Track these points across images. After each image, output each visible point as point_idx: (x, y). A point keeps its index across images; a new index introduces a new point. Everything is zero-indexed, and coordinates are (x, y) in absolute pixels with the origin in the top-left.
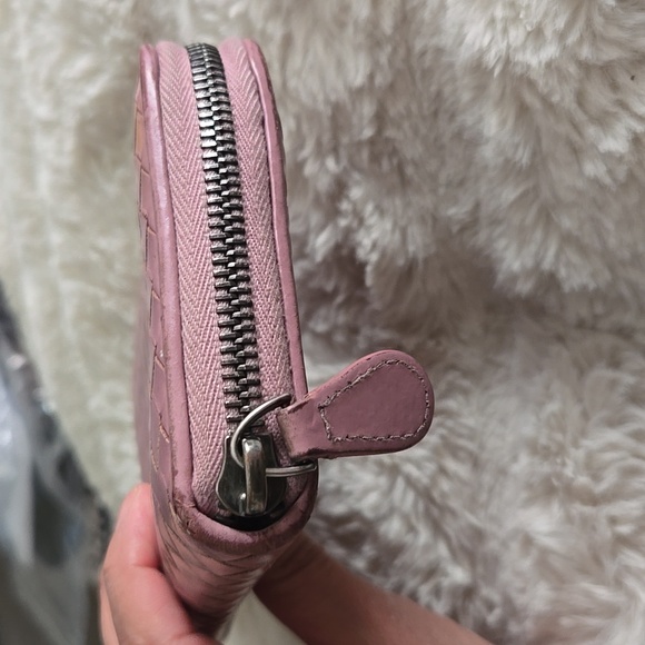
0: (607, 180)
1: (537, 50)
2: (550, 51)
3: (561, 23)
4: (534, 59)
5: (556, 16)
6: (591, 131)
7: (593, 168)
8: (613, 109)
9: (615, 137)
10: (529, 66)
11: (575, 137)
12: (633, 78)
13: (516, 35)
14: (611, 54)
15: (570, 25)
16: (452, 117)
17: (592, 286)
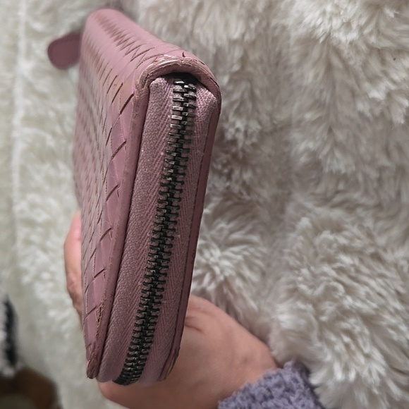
0: (369, 115)
1: (346, 33)
2: (354, 35)
3: (363, 21)
4: (344, 38)
5: (361, 17)
6: (366, 85)
7: (362, 106)
8: (381, 75)
9: (378, 91)
10: (340, 42)
11: (356, 87)
12: (394, 59)
13: (336, 23)
14: (386, 43)
15: (367, 23)
16: (286, 68)
17: (343, 171)
